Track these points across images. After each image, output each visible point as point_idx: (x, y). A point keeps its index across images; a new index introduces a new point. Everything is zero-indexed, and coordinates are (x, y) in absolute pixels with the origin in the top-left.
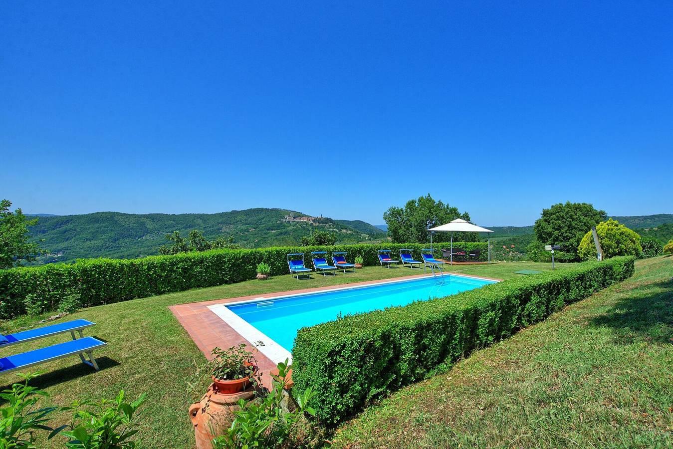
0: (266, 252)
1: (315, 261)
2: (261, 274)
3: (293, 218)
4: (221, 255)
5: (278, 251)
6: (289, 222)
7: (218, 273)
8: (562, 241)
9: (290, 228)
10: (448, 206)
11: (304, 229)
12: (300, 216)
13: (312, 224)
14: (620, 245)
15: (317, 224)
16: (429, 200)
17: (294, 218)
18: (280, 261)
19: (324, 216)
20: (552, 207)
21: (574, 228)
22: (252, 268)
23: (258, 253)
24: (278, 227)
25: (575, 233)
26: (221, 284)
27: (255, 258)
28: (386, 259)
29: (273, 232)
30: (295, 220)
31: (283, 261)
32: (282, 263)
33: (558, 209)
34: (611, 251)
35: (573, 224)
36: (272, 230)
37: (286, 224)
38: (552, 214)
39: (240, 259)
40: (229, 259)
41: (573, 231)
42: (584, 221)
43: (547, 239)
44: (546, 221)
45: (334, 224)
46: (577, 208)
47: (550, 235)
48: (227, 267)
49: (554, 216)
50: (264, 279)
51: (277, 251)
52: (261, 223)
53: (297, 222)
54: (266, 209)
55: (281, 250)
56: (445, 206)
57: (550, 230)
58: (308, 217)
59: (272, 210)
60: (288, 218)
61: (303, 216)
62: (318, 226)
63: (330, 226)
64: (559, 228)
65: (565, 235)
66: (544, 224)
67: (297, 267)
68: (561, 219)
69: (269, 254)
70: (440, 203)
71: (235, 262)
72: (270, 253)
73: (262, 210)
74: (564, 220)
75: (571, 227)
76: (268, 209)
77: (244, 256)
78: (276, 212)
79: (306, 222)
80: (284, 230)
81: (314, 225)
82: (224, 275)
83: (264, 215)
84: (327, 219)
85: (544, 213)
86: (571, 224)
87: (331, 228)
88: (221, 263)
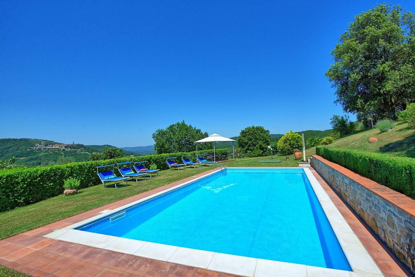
0: (67, 167)
1: (122, 171)
2: (70, 189)
3: (44, 146)
4: (12, 175)
5: (81, 166)
6: (40, 149)
7: (8, 196)
8: (252, 146)
9: (42, 154)
10: (195, 128)
11: (56, 154)
12: (52, 144)
13: (64, 150)
14: (298, 143)
15: (69, 149)
16: (183, 124)
17: (46, 146)
18: (83, 175)
19: (76, 143)
20: (246, 129)
21: (257, 139)
22: (52, 185)
23: (59, 169)
24: (28, 154)
25: (258, 142)
26: (12, 208)
27: (55, 175)
28: (174, 164)
29: (22, 158)
30: (47, 147)
31: (86, 175)
32: (85, 177)
33: (249, 129)
34: (294, 146)
35: (257, 137)
36: (22, 157)
37: (37, 151)
38: (246, 133)
39: (37, 178)
40: (23, 179)
41: (257, 141)
42: (262, 135)
43: (245, 146)
44: (243, 136)
45: (85, 148)
46: (258, 128)
47: (247, 143)
48: (22, 188)
49: (248, 133)
50: (74, 193)
51: (79, 166)
52: (8, 151)
53: (49, 149)
54: (14, 139)
55: (83, 165)
56: (194, 128)
57: (246, 141)
58: (60, 144)
59: (21, 140)
60: (38, 146)
61: (55, 144)
62: (70, 151)
63: (81, 150)
64: (251, 140)
65: (254, 143)
66: (243, 138)
67: (109, 178)
68: (251, 134)
69: (72, 170)
70: (190, 126)
71: (31, 181)
72: (72, 168)
73: (8, 140)
74: (253, 135)
75: (256, 139)
76: (16, 139)
77: (42, 174)
78: (26, 142)
79: (58, 148)
80: (34, 156)
81: (66, 150)
82: (17, 197)
83: (11, 145)
84: (79, 145)
85: (242, 132)
86: (256, 137)
87: (83, 152)
88: (13, 184)
